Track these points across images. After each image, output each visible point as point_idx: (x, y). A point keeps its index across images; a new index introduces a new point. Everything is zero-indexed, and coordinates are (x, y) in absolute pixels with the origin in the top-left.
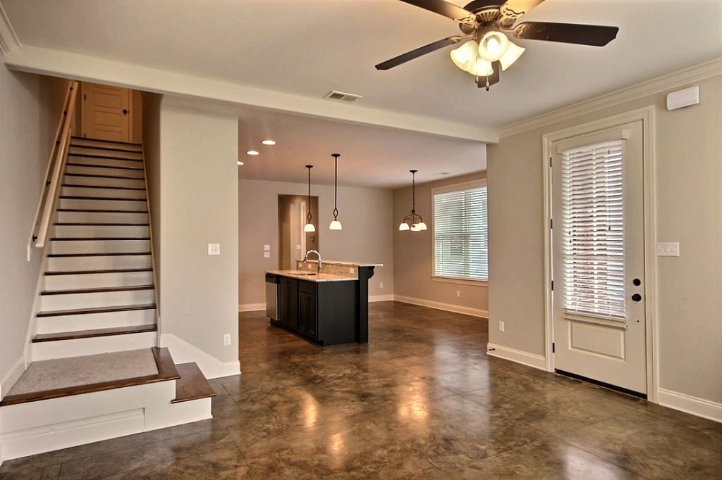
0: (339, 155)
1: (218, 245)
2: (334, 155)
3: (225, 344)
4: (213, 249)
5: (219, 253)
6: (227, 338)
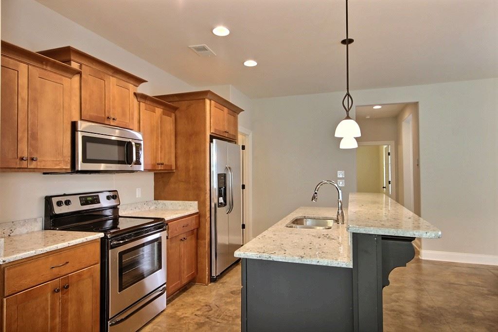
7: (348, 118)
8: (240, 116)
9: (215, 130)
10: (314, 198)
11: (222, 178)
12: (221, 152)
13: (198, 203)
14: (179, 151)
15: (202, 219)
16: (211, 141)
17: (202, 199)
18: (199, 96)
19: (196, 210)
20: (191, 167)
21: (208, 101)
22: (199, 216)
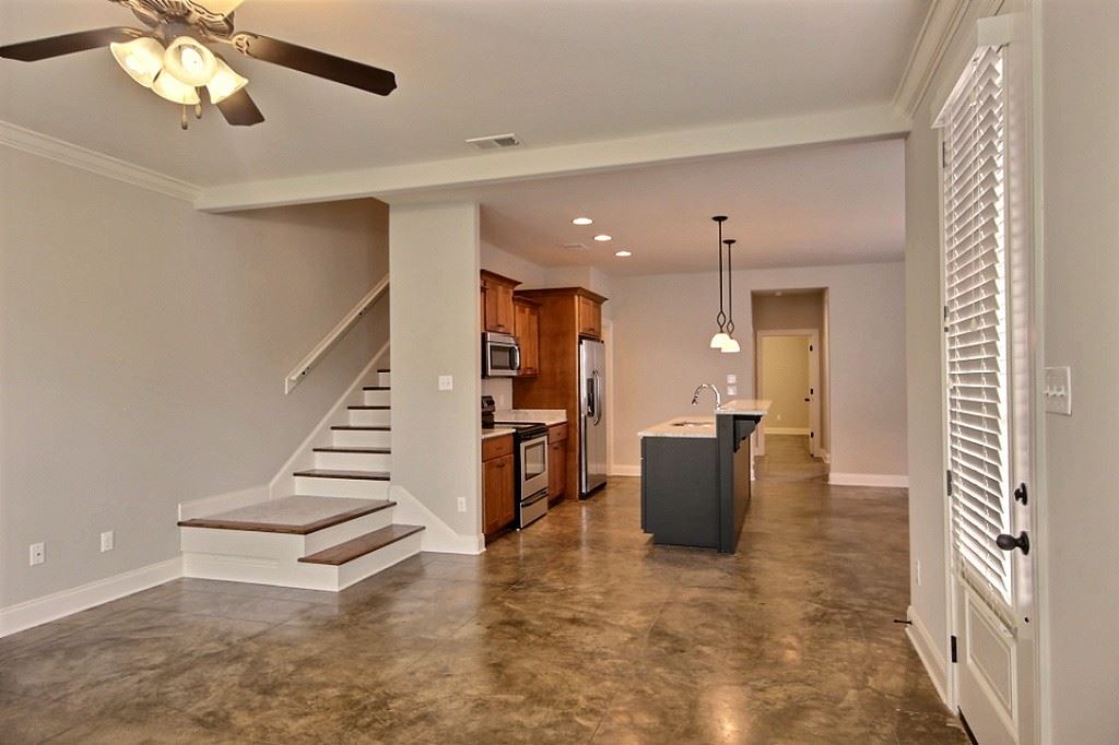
0: (725, 218)
1: (450, 377)
2: (715, 219)
3: (459, 510)
4: (446, 383)
5: (451, 388)
6: (461, 503)
7: (722, 332)
8: (604, 306)
9: (584, 329)
10: (694, 401)
11: (591, 382)
12: (590, 351)
13: (567, 413)
14: (543, 354)
15: (572, 430)
16: (580, 343)
17: (571, 406)
18: (568, 293)
19: (564, 419)
20: (558, 370)
21: (576, 298)
22: (567, 425)
